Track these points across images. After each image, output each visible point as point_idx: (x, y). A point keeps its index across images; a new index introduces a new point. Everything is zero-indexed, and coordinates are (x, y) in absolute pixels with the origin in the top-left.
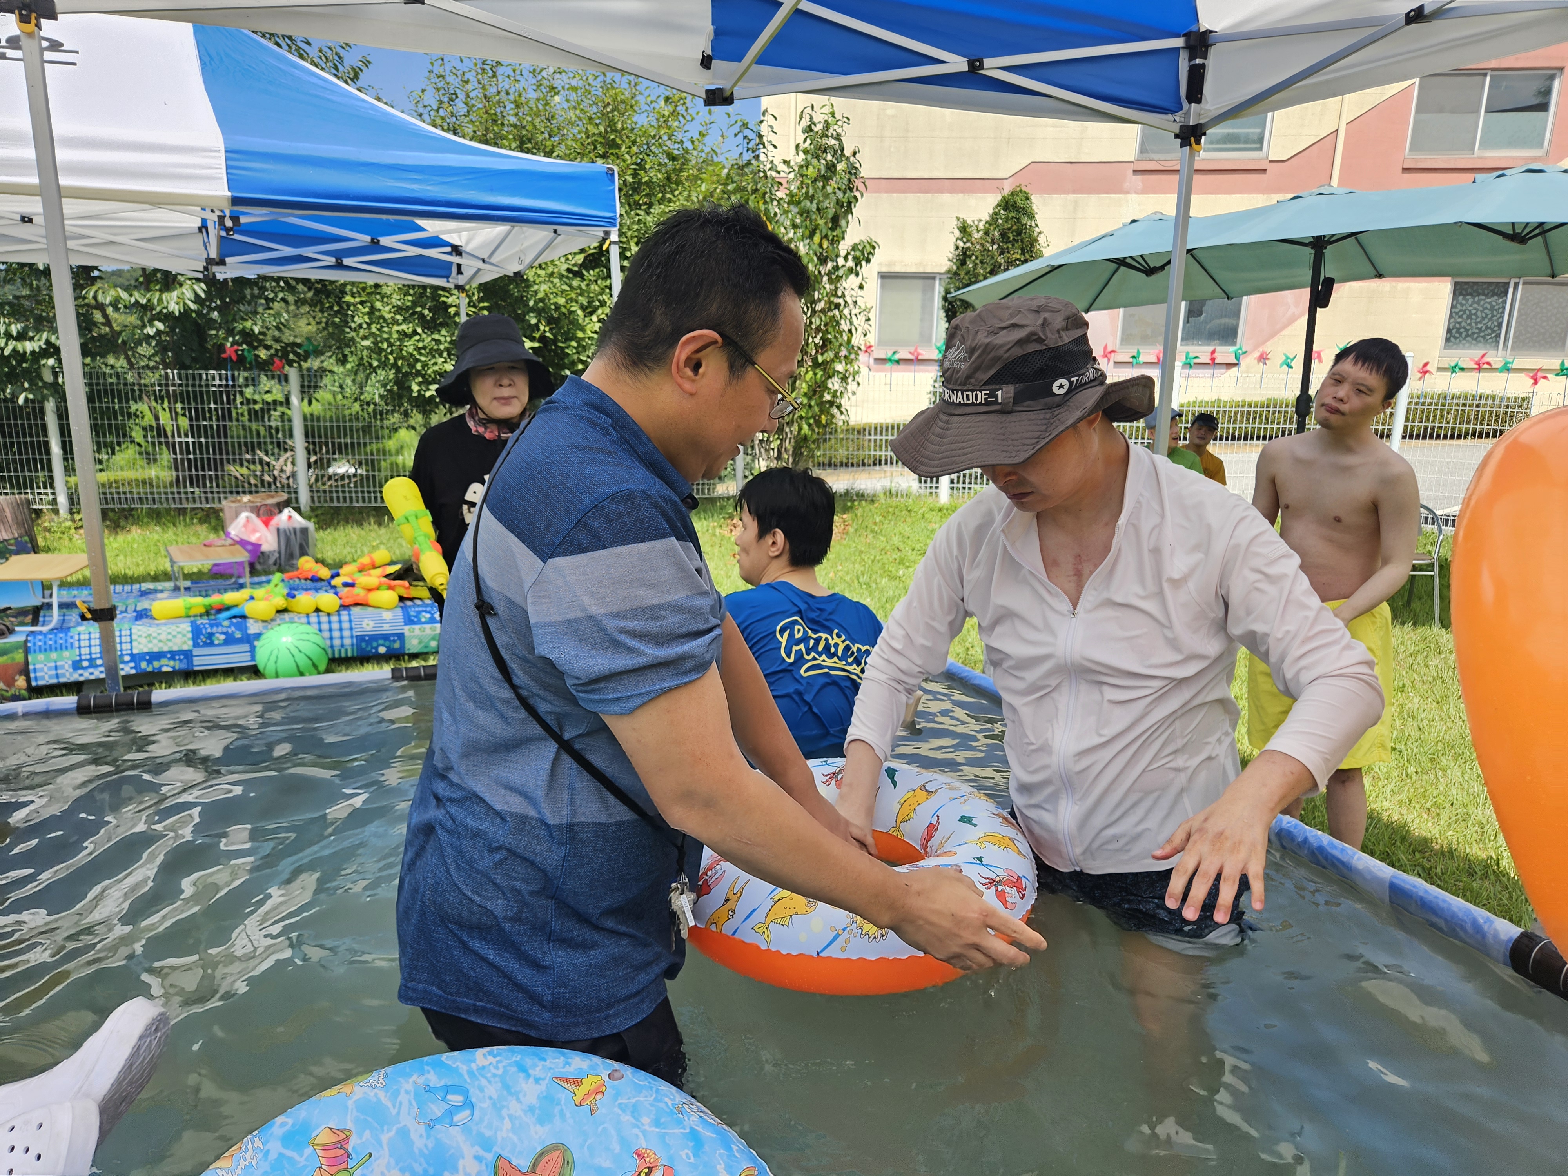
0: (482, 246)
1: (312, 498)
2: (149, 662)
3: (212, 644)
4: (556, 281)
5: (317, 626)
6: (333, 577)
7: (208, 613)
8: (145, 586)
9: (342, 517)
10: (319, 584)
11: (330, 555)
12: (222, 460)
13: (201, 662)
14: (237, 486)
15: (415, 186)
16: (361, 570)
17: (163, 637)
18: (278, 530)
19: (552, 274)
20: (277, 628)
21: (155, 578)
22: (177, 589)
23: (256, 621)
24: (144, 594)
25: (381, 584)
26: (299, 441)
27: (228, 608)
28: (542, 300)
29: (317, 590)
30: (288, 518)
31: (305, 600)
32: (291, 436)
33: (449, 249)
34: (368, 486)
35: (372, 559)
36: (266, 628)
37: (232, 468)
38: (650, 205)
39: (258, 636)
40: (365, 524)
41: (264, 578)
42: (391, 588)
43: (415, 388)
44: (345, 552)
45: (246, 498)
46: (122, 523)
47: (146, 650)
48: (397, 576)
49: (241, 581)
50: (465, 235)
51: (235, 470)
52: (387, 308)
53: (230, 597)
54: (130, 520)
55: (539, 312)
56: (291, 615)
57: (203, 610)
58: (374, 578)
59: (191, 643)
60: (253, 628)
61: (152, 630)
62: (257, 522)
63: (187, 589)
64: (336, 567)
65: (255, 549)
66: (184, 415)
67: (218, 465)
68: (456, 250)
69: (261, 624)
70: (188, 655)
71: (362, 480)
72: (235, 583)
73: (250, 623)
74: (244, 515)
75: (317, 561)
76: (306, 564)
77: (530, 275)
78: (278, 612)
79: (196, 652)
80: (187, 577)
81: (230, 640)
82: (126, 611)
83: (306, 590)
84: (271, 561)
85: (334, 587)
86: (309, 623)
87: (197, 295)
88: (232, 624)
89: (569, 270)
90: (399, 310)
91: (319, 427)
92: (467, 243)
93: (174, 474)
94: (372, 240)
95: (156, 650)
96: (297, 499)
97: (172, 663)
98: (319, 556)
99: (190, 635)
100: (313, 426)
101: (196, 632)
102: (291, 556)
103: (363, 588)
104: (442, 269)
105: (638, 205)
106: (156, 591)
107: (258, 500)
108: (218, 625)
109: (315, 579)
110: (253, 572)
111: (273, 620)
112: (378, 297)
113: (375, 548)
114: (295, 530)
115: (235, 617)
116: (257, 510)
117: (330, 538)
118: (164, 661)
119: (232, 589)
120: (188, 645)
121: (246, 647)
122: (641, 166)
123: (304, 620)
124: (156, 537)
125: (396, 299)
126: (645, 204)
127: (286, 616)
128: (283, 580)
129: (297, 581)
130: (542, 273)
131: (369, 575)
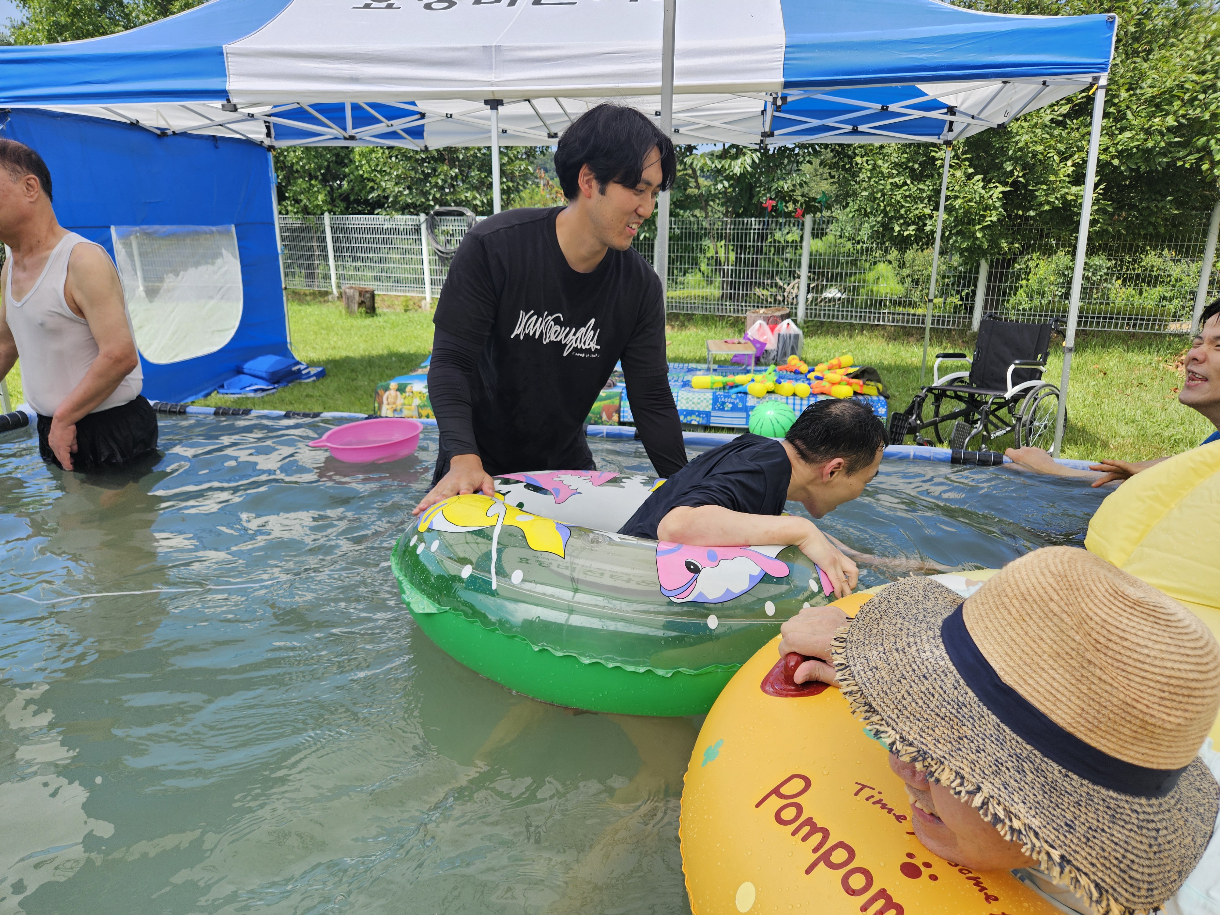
0: (975, 105)
1: (807, 313)
2: (685, 416)
3: (723, 409)
4: (1038, 131)
5: (792, 406)
6: (809, 372)
7: (724, 388)
8: (692, 365)
9: (825, 328)
10: (799, 376)
11: (810, 356)
12: (751, 282)
13: (715, 421)
14: (758, 303)
15: (923, 56)
16: (830, 368)
17: (695, 400)
18: (779, 335)
19: (1036, 124)
20: (765, 403)
21: (698, 362)
22: (708, 369)
23: (753, 397)
24: (690, 370)
25: (842, 380)
26: (804, 271)
27: (737, 386)
28: (1021, 149)
29: (797, 380)
30: (787, 327)
31: (787, 386)
32: (799, 267)
33: (945, 110)
34: (848, 307)
35: (839, 360)
36: (758, 403)
37: (757, 290)
38: (1149, 52)
39: (753, 408)
40: (840, 336)
41: (763, 368)
42: (849, 384)
43: (897, 228)
44: (822, 355)
45: (762, 311)
46: (686, 323)
47: (684, 408)
48: (856, 376)
49: (749, 368)
50: (961, 96)
51: (759, 291)
52: (886, 165)
53: (739, 378)
54: (691, 322)
55: (1015, 160)
56: (776, 396)
57: (721, 386)
58: (838, 375)
59: (711, 407)
60: (750, 402)
61: (690, 395)
62: (766, 328)
63: (715, 370)
64: (812, 365)
65: (761, 346)
66: (733, 250)
67: (748, 286)
68: (952, 111)
69: (756, 400)
70: (708, 414)
71: (843, 303)
72: (745, 369)
73: (749, 397)
74: (759, 322)
75: (801, 359)
76: (793, 361)
77: (1014, 127)
78: (768, 392)
79: (713, 413)
80: (715, 362)
81: (734, 409)
82: (677, 381)
83: (790, 379)
84: (771, 357)
85: (809, 379)
86: (787, 403)
87: (753, 161)
88: (737, 397)
89: (1052, 120)
90: (896, 165)
91: (820, 260)
92: (962, 104)
93: (721, 291)
94: (883, 107)
95: (690, 409)
96: (796, 313)
97: (698, 419)
98: (804, 356)
99: (711, 402)
100: (815, 259)
101: (715, 399)
102: (785, 355)
103: (829, 382)
104: (936, 127)
105: (1136, 53)
106: (696, 369)
107: (769, 312)
108: (729, 397)
109: (797, 372)
110: (758, 361)
111: (764, 398)
112: (881, 156)
113: (843, 354)
114: (790, 335)
115: (740, 393)
116: (767, 320)
117: (813, 344)
118: (694, 417)
119: (742, 373)
120: (709, 409)
121: (744, 415)
122: (1147, 15)
123: (784, 401)
124: (703, 334)
125: (894, 158)
126: (1144, 51)
127: (773, 396)
128: (775, 371)
129: (785, 372)
130: (1025, 124)
131: (835, 373)
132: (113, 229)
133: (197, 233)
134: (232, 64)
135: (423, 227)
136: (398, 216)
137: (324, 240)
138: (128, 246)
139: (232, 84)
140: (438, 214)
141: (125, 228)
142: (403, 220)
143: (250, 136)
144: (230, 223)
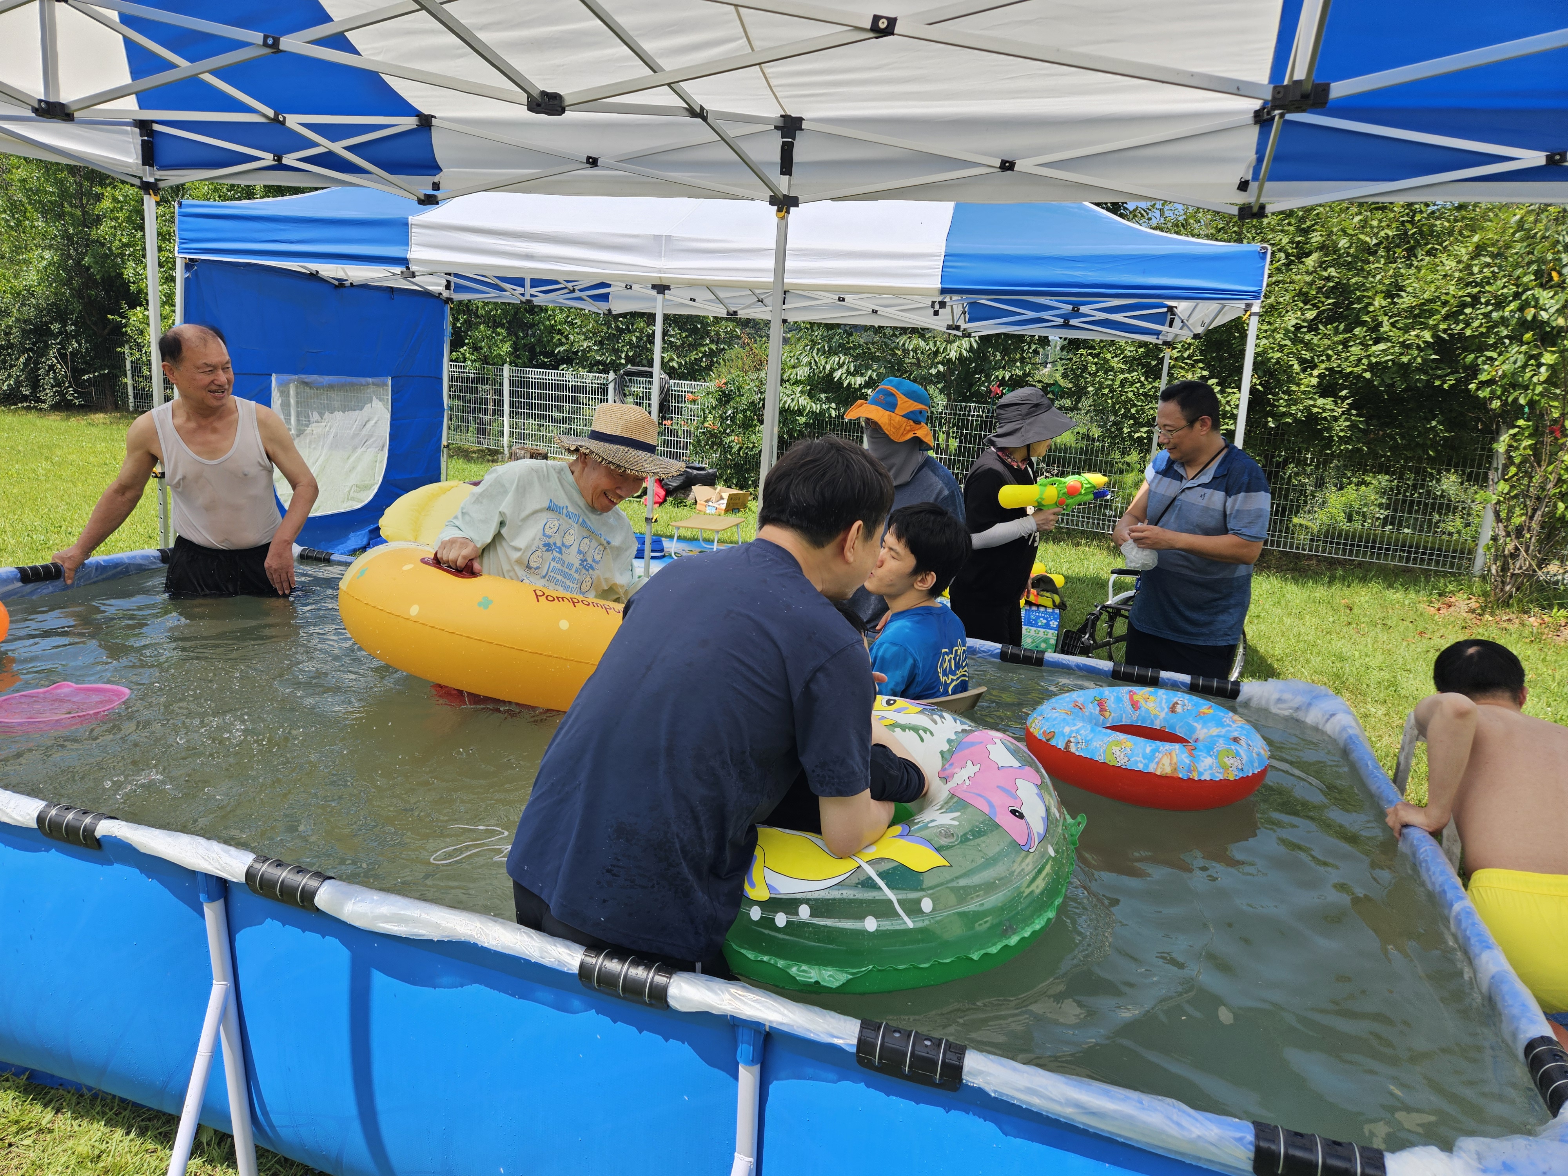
87: (971, 346)
132: (274, 377)
133: (352, 385)
134: (416, 235)
135: (611, 387)
136: (584, 373)
137: (500, 393)
138: (285, 394)
139: (415, 253)
140: (629, 374)
141: (286, 377)
142: (589, 378)
143: (430, 288)
144: (387, 376)
